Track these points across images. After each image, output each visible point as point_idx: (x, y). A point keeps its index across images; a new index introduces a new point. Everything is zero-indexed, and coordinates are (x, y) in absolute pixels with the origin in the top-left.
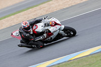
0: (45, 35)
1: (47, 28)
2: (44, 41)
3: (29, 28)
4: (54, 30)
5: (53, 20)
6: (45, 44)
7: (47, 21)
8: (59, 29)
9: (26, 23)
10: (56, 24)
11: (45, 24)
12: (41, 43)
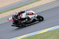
0: (27, 20)
1: (28, 16)
2: (26, 23)
3: (18, 16)
4: (32, 17)
5: (31, 12)
6: (26, 25)
7: (28, 12)
8: (34, 17)
9: (16, 13)
10: (33, 14)
11: (27, 14)
12: (24, 24)
